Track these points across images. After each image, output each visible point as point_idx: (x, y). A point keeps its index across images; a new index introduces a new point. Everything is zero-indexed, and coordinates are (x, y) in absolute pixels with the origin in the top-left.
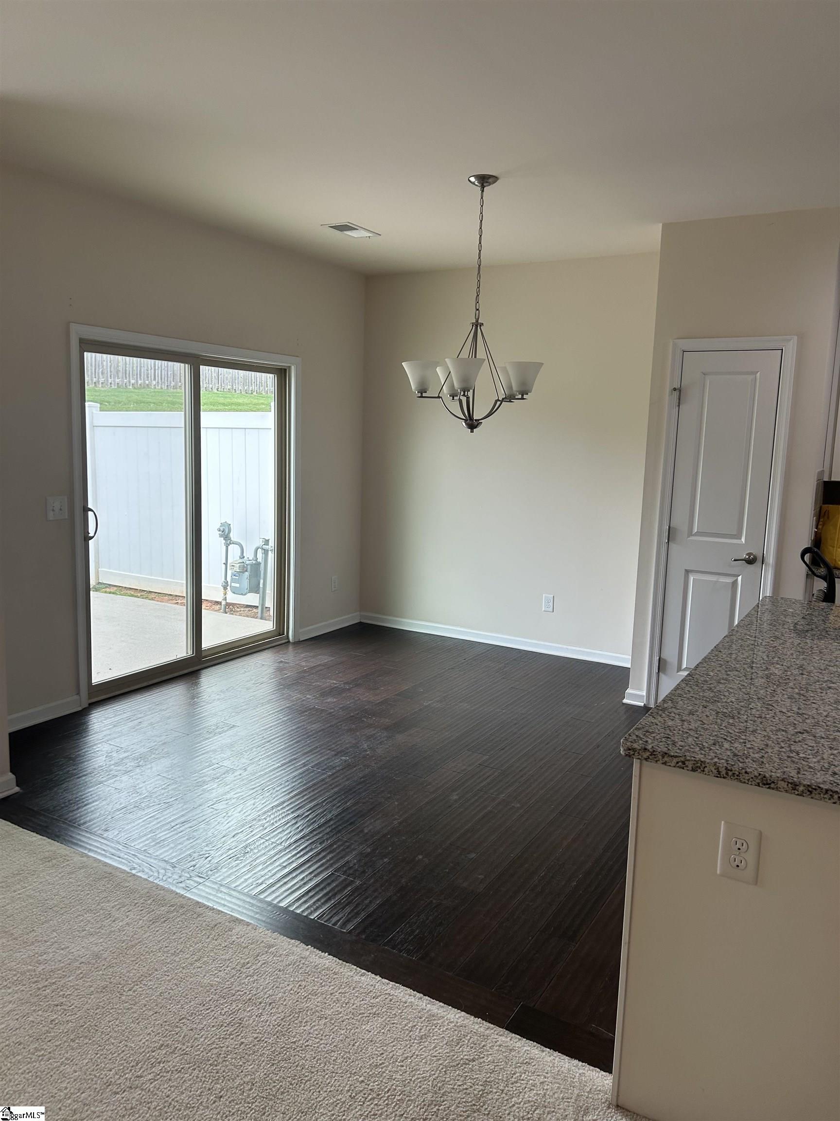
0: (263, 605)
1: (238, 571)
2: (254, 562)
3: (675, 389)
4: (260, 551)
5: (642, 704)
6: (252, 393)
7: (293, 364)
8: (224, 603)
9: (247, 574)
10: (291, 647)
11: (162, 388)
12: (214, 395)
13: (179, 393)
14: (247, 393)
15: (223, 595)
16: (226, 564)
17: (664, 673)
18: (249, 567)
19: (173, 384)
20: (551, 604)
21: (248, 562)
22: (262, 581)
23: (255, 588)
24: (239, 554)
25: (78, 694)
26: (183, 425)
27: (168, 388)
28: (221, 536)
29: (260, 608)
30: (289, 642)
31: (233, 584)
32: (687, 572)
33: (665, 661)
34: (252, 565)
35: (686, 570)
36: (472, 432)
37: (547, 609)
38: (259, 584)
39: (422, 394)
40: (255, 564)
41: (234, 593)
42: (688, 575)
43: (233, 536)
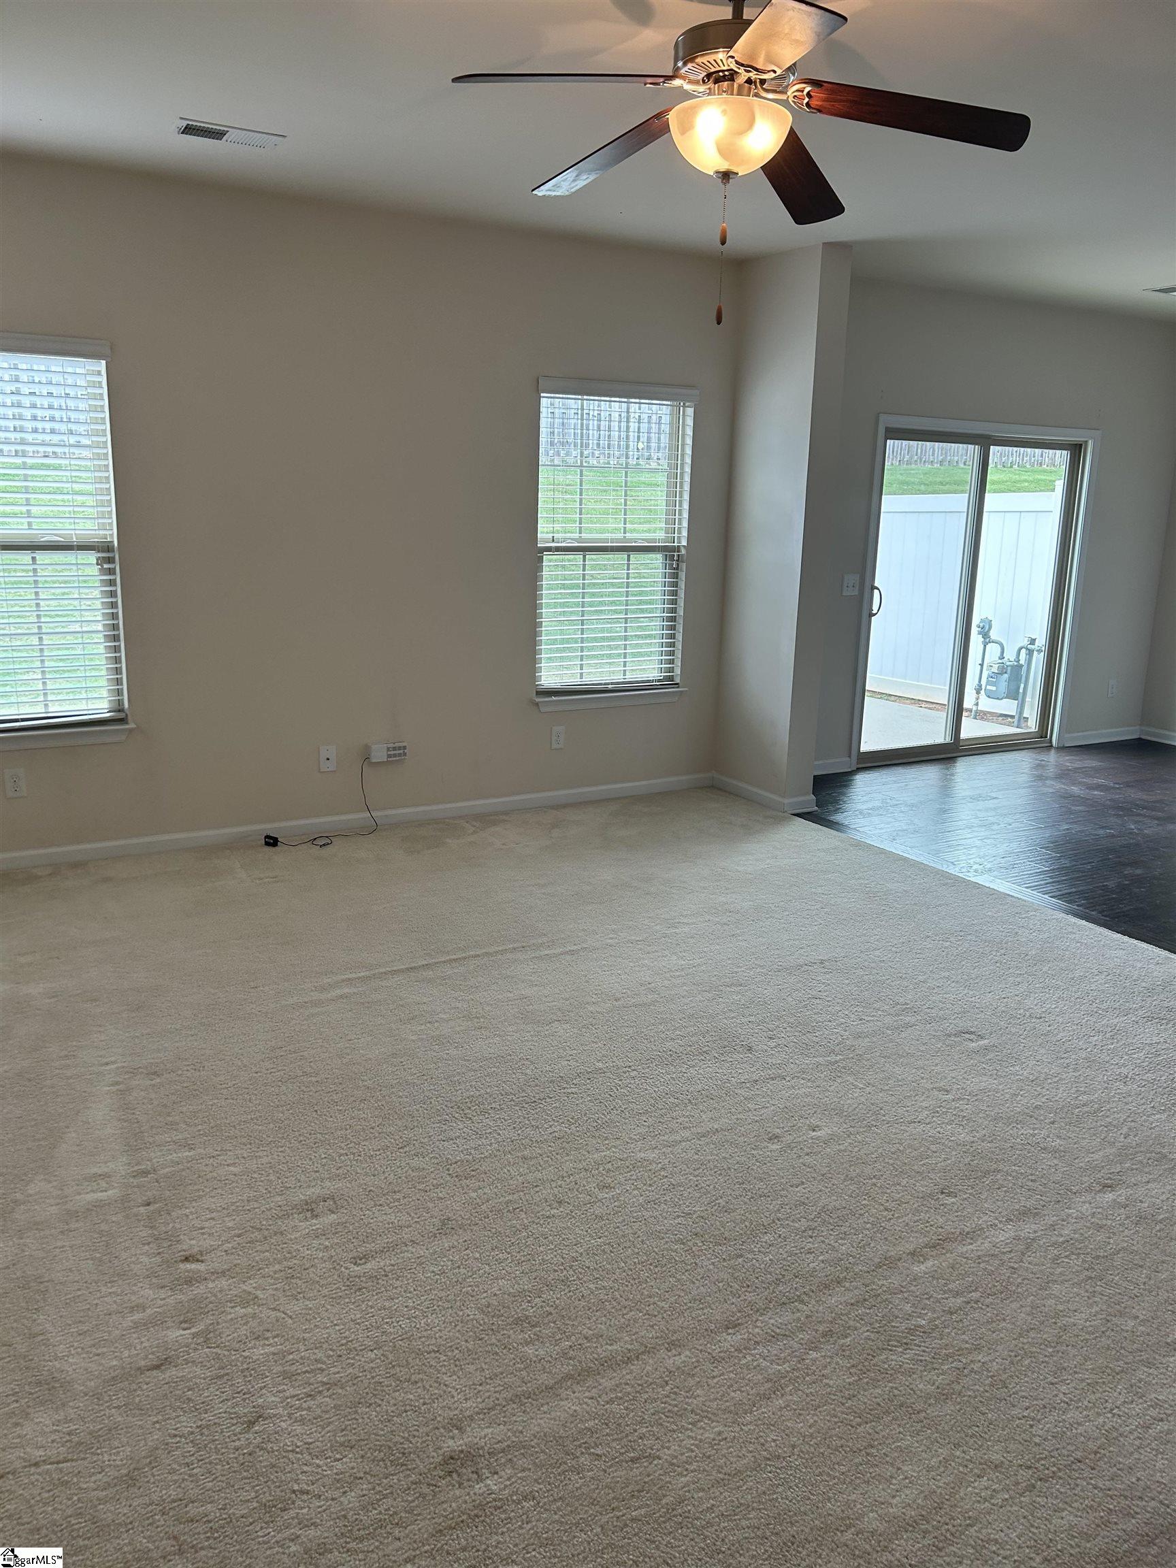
0: (1021, 713)
1: (996, 671)
2: (1016, 663)
4: (1023, 651)
6: (1011, 467)
8: (975, 709)
9: (1006, 676)
10: (1053, 752)
11: (892, 464)
12: (960, 471)
13: (913, 470)
14: (1004, 467)
15: (974, 700)
16: (982, 665)
18: (1009, 668)
19: (907, 458)
21: (1008, 663)
22: (1022, 686)
23: (1013, 694)
24: (999, 654)
25: (850, 757)
27: (900, 464)
28: (980, 633)
29: (1017, 717)
30: (1052, 746)
31: (989, 687)
34: (1012, 666)
38: (1019, 688)
40: (1016, 666)
41: (989, 697)
43: (993, 635)
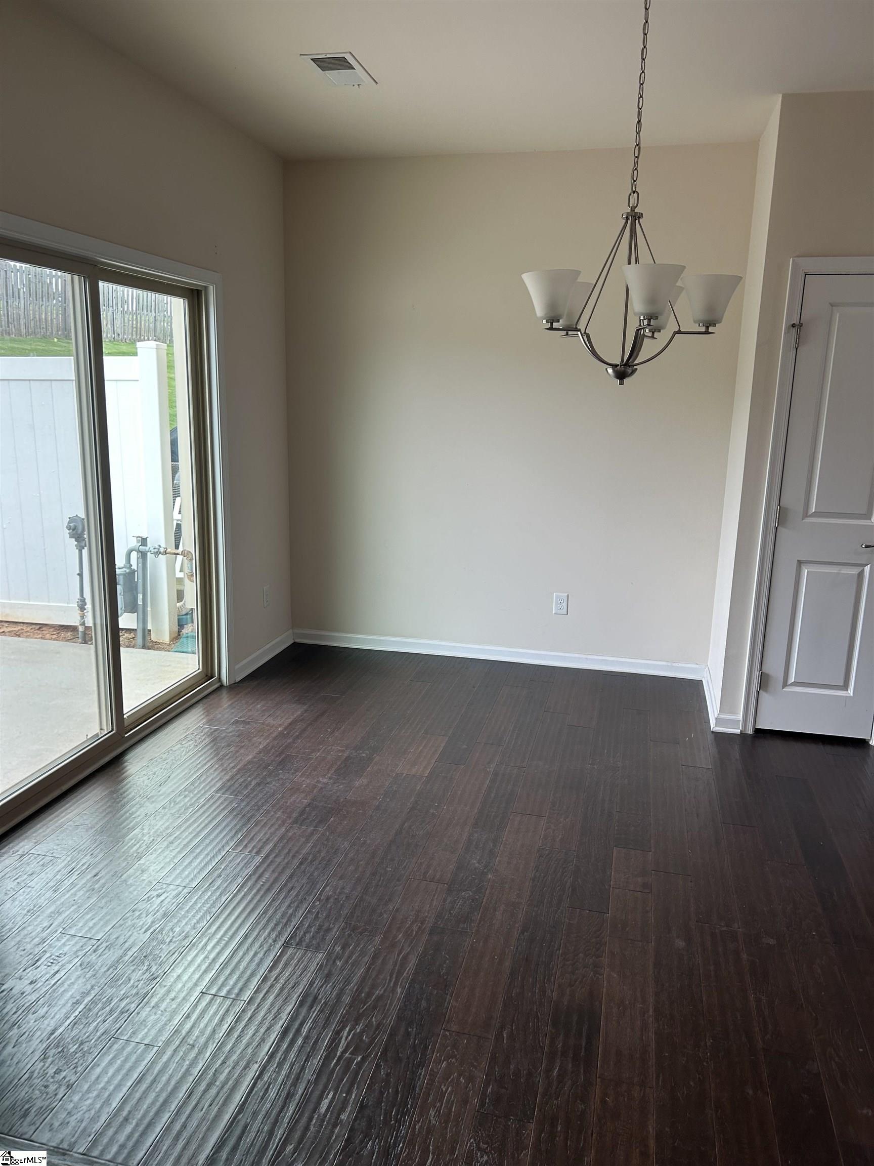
0: (144, 628)
2: (128, 571)
3: (793, 326)
4: (134, 554)
5: (738, 731)
7: (212, 283)
8: (81, 629)
10: (224, 695)
15: (79, 618)
17: (766, 691)
20: (565, 604)
22: (140, 596)
26: (73, 376)
30: (222, 686)
32: (800, 563)
33: (768, 676)
35: (798, 561)
36: (621, 384)
37: (561, 612)
38: (137, 600)
39: (552, 324)
40: (129, 573)
42: (800, 566)
